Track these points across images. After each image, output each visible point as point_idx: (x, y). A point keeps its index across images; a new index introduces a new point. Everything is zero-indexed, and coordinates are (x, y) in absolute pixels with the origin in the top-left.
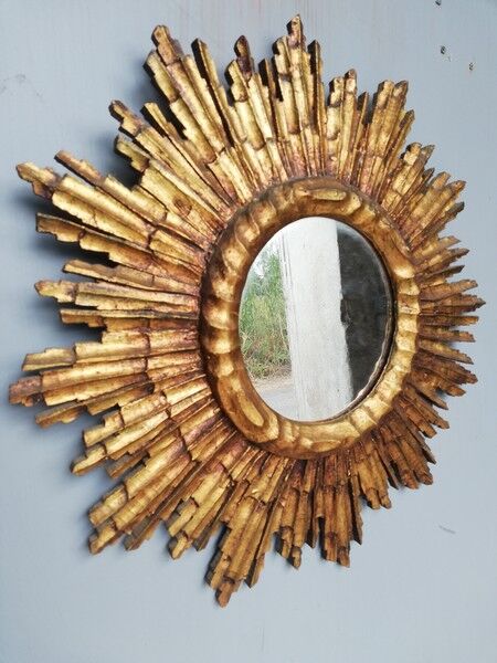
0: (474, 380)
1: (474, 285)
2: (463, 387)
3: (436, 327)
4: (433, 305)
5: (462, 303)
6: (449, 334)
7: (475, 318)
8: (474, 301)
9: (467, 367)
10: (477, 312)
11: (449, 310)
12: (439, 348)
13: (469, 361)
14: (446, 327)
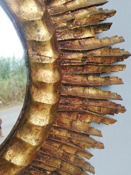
0: (123, 110)
1: (122, 40)
2: (115, 117)
3: (87, 75)
4: (81, 55)
5: (112, 54)
6: (100, 79)
7: (123, 66)
8: (122, 53)
9: (117, 102)
10: (125, 62)
11: (99, 60)
12: (91, 92)
13: (119, 98)
14: (97, 74)
